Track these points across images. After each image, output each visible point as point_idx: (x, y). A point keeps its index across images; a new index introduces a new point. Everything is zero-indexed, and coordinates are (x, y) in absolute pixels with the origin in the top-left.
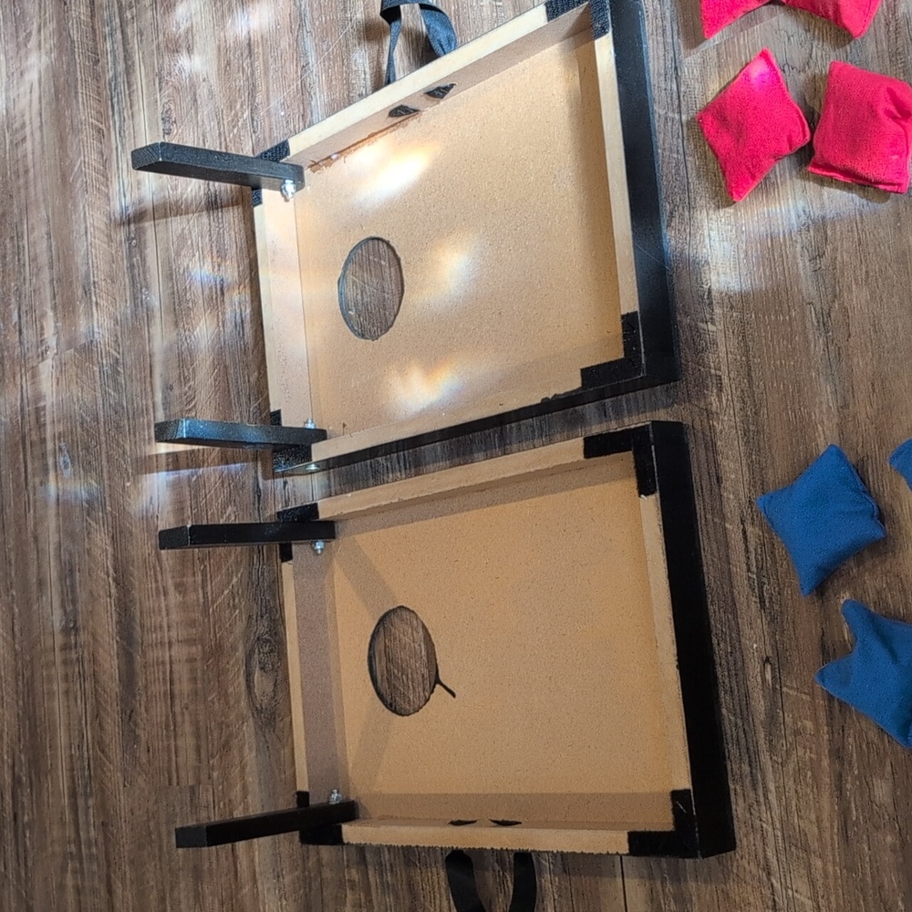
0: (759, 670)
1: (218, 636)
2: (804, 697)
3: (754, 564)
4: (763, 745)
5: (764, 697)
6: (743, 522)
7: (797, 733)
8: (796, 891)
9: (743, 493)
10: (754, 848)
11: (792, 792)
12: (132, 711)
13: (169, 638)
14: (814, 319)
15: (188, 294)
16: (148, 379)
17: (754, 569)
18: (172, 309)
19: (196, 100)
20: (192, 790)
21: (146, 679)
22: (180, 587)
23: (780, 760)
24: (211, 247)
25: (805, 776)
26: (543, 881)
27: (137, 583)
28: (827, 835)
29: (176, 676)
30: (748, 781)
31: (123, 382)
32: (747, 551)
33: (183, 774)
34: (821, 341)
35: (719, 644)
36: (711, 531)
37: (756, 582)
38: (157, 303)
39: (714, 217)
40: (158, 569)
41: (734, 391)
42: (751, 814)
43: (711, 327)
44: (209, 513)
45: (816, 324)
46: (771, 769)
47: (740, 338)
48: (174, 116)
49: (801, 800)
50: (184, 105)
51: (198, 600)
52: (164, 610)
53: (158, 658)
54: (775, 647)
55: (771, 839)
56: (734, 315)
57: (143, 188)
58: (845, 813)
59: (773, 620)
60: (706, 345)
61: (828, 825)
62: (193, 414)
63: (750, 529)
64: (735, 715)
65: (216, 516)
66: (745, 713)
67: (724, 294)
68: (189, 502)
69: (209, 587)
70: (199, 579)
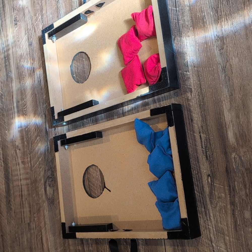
0: (206, 179)
1: (35, 177)
2: (221, 186)
3: (204, 146)
4: (208, 202)
5: (208, 187)
6: (200, 133)
7: (219, 198)
8: (221, 247)
9: (200, 124)
10: (206, 234)
11: (218, 217)
12: (9, 201)
13: (20, 178)
14: (221, 68)
15: (23, 73)
16: (12, 99)
17: (204, 147)
18: (18, 78)
19: (24, 14)
20: (29, 224)
21: (14, 191)
22: (23, 162)
23: (214, 207)
24: (30, 58)
25: (223, 211)
26: (139, 247)
27: (10, 162)
28: (230, 229)
29: (23, 190)
30: (204, 214)
31: (4, 101)
32: (201, 142)
33: (26, 219)
34: (223, 75)
35: (193, 171)
36: (190, 136)
37: (205, 151)
38: (14, 76)
39: (188, 39)
40: (16, 157)
41: (196, 93)
42: (205, 223)
43: (188, 73)
44: (32, 139)
45: (222, 70)
46: (211, 209)
47: (197, 76)
48: (18, 19)
49: (221, 219)
50: (21, 16)
51: (29, 166)
52: (18, 170)
53: (17, 184)
54: (211, 171)
55: (212, 231)
56: (195, 69)
57: (9, 42)
58: (235, 222)
59: (210, 163)
60: (187, 79)
61: (230, 226)
62: (26, 109)
63: (202, 135)
64: (199, 193)
65: (34, 140)
66: (202, 192)
67: (192, 63)
68: (25, 136)
69: (32, 162)
70: (29, 159)
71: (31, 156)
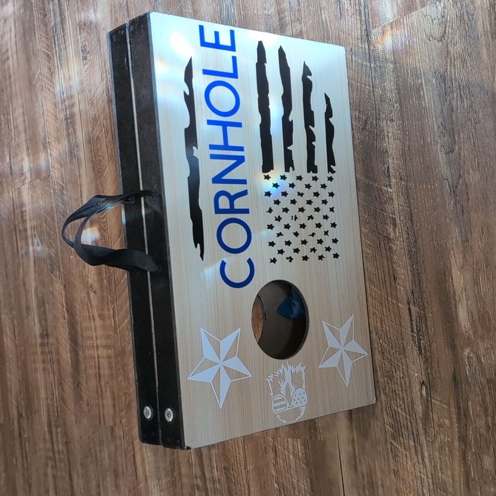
0: (418, 388)
1: (123, 345)
2: (444, 405)
3: (415, 328)
4: (421, 431)
5: (421, 404)
6: (408, 303)
7: (440, 426)
9: (408, 285)
10: (416, 487)
11: (438, 459)
13: (96, 343)
14: (448, 188)
15: (100, 152)
16: (80, 198)
17: (415, 331)
18: (91, 161)
19: (100, 41)
20: (112, 428)
22: (101, 316)
23: (431, 441)
24: (111, 126)
25: (445, 451)
27: (78, 313)
28: (457, 485)
29: (101, 365)
30: (413, 451)
31: (66, 199)
32: (411, 320)
33: (107, 419)
34: (452, 201)
35: (396, 372)
36: (391, 307)
37: (416, 338)
38: (83, 156)
39: (390, 125)
40: (90, 306)
41: (403, 228)
42: (415, 468)
43: (389, 190)
44: (115, 277)
45: (449, 192)
46: (426, 444)
47: (406, 197)
48: (88, 49)
49: (443, 464)
50: (93, 43)
51: (111, 324)
52: (93, 328)
53: (91, 354)
54: (427, 375)
55: (426, 483)
56: (403, 183)
57: (73, 90)
58: (467, 473)
59: (426, 360)
60: (387, 200)
61: (458, 479)
62: (105, 220)
63: (412, 308)
64: (405, 413)
65: (119, 278)
66: (411, 412)
67: (396, 171)
68: (104, 270)
69: (117, 318)
70: (111, 312)
71: (114, 306)
